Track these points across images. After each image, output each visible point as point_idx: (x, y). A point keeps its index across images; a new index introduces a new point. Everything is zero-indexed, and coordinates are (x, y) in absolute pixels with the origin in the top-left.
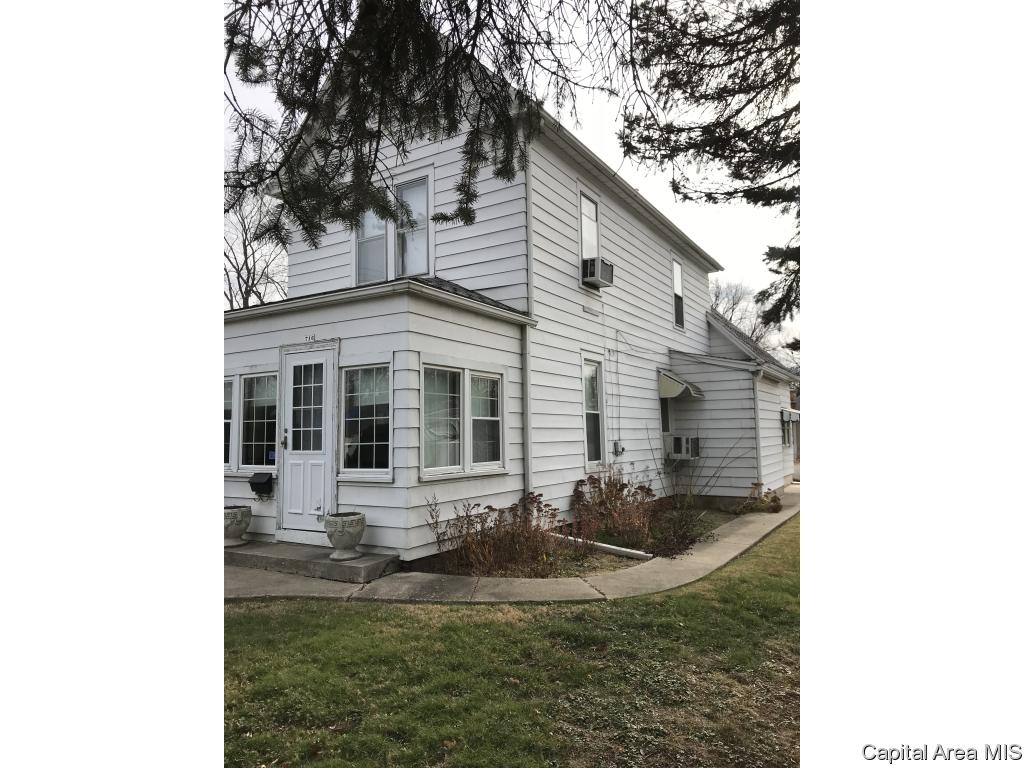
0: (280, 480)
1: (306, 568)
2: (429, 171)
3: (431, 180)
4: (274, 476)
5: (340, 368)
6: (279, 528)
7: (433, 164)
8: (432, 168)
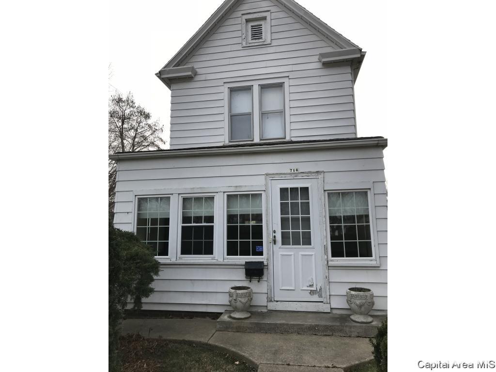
0: (271, 267)
1: (341, 331)
2: (285, 80)
3: (286, 85)
4: (265, 263)
5: (325, 191)
6: (271, 301)
7: (288, 77)
8: (287, 78)
